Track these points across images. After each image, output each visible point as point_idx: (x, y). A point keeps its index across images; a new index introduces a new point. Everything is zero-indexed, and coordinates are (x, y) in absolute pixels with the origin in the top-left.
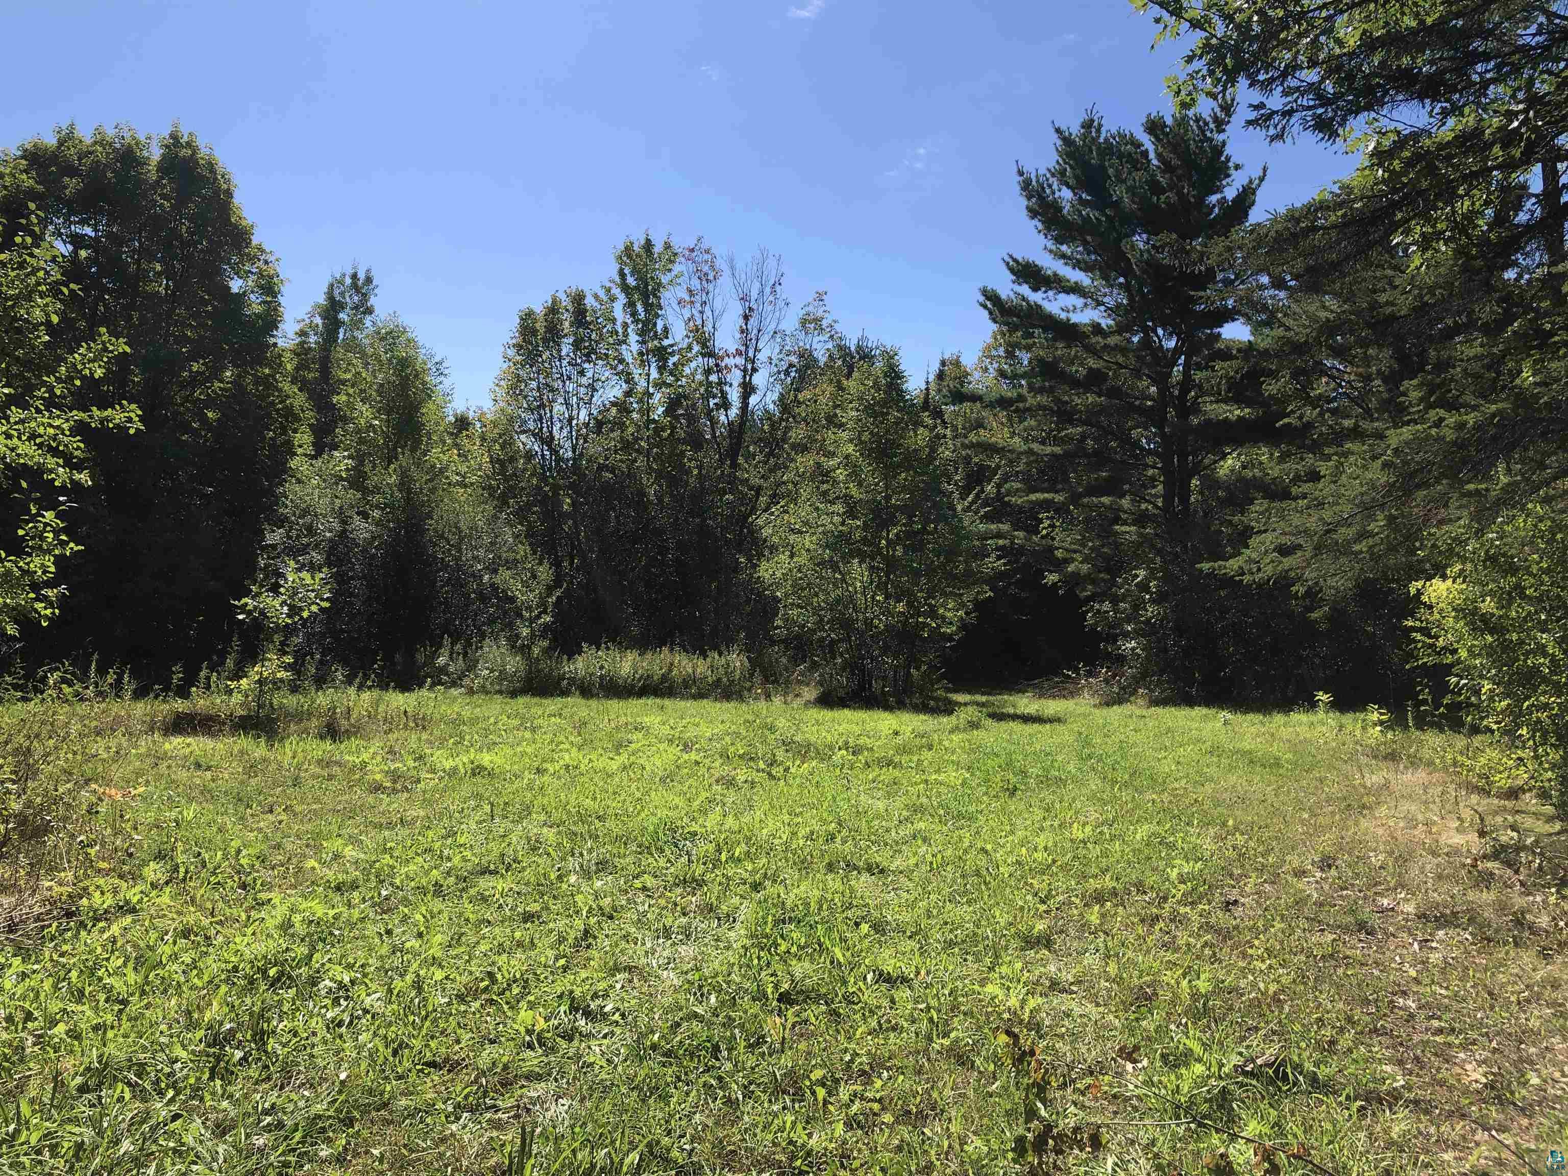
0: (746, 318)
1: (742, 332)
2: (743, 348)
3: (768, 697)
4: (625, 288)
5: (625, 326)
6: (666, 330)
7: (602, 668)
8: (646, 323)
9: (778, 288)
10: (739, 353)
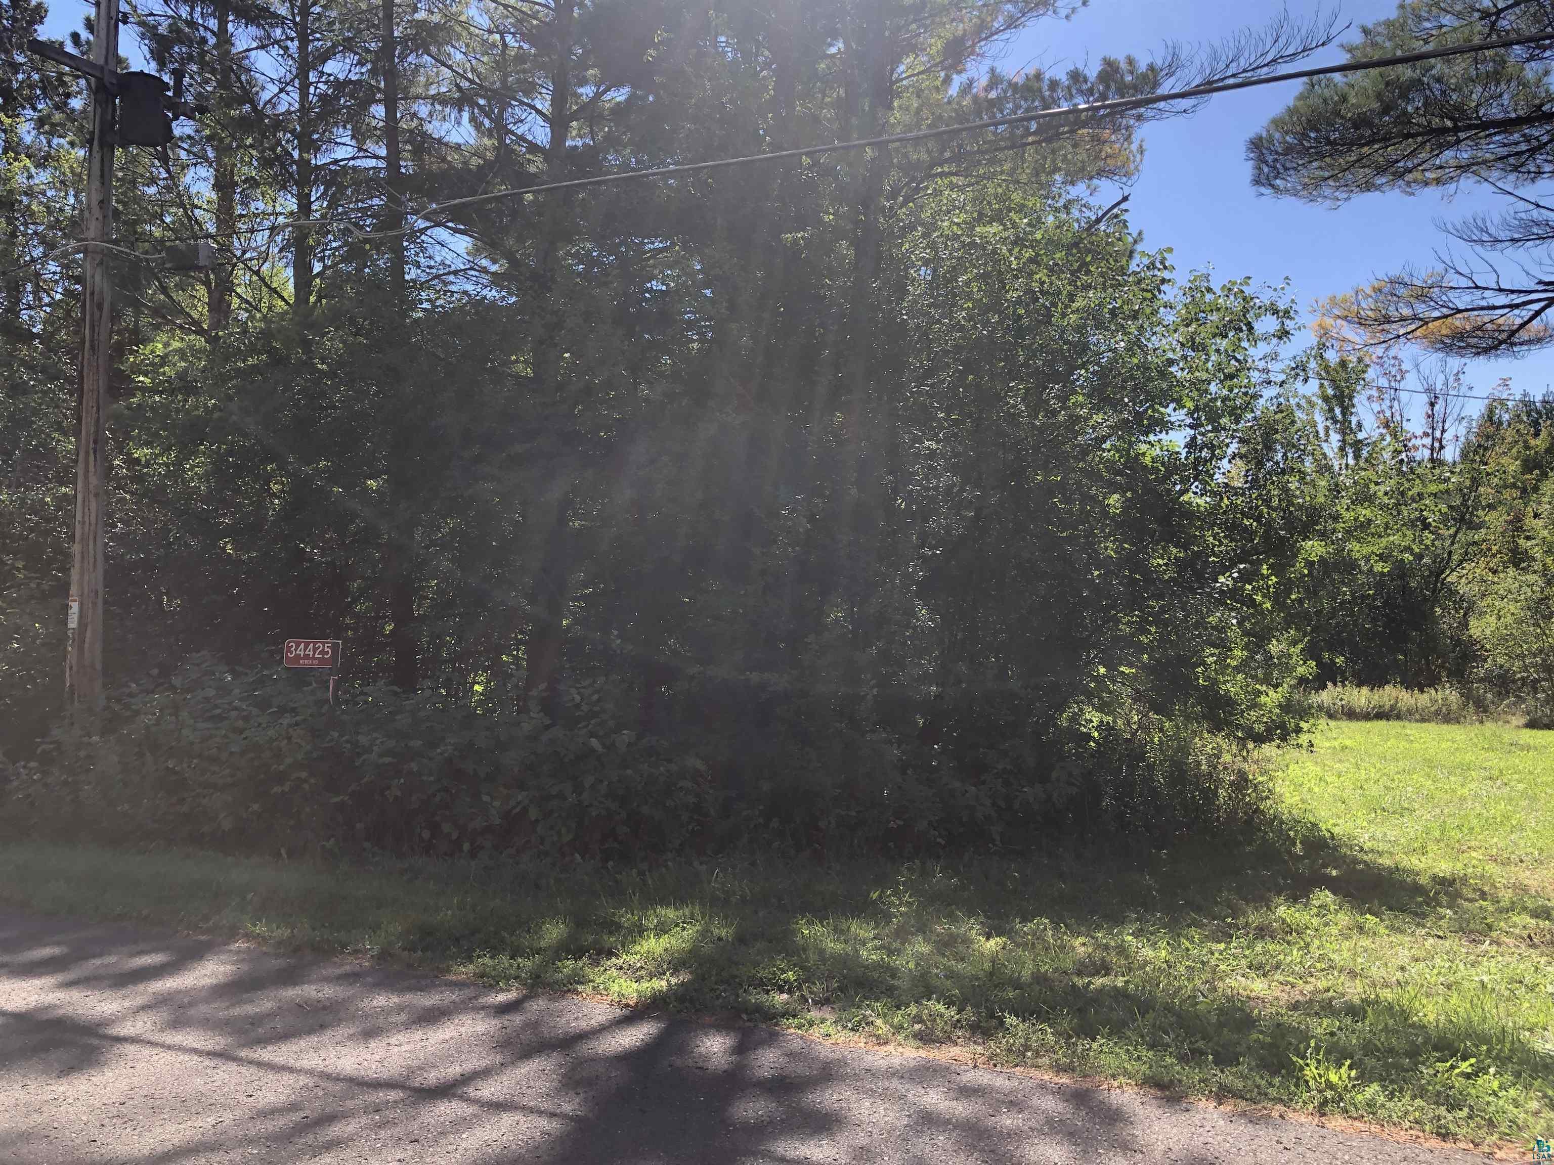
0: (1432, 405)
1: (1429, 417)
2: (1430, 431)
3: (1482, 722)
4: (1326, 399)
5: (1327, 429)
6: (1360, 425)
7: (1341, 700)
8: (1342, 423)
9: (1461, 376)
10: (1426, 434)
